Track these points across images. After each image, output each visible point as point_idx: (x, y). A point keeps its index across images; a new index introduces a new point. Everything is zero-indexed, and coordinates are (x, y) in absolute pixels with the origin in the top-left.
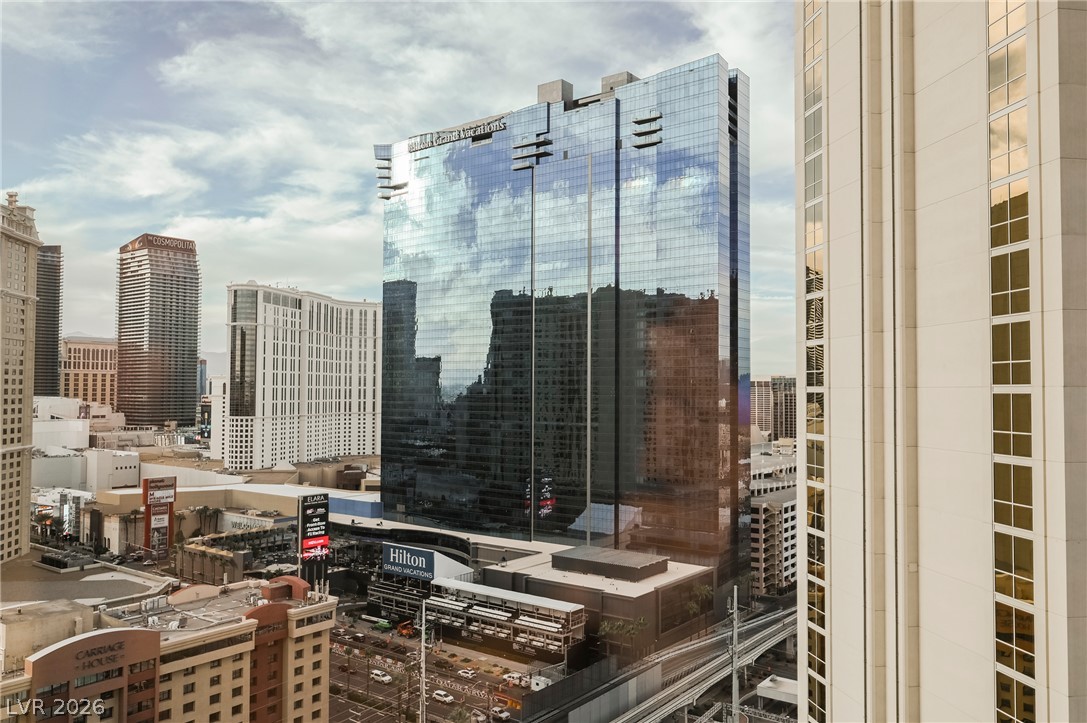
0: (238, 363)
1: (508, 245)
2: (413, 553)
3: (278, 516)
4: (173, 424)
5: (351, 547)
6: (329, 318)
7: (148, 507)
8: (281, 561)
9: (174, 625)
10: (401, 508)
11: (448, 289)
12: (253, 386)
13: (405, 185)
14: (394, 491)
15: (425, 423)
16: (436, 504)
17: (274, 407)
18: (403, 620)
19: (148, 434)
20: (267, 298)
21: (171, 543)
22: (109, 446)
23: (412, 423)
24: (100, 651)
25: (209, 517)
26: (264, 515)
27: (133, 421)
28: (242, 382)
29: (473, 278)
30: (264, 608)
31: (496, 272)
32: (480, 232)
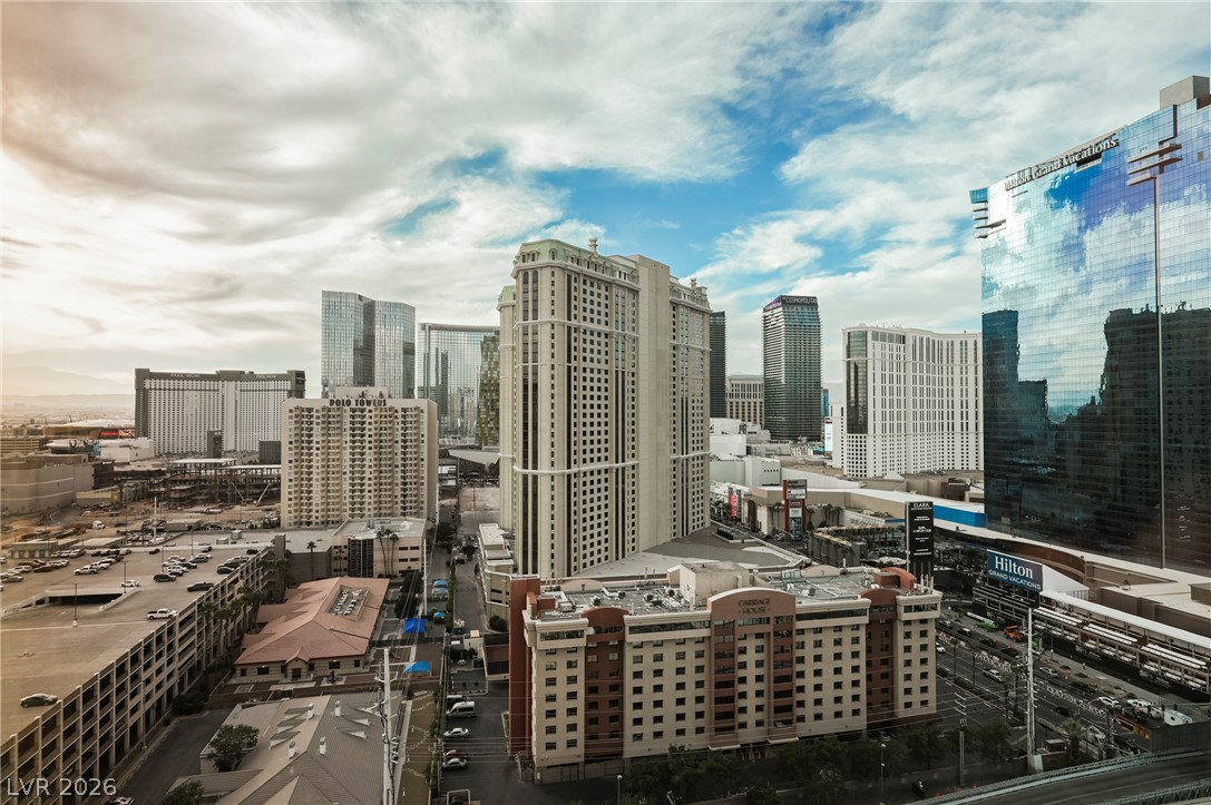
0: (852, 391)
1: (1124, 263)
2: (1019, 563)
3: (889, 518)
4: (804, 439)
5: (956, 551)
6: (931, 350)
7: (787, 501)
8: (892, 555)
9: (806, 592)
10: (1006, 520)
11: (1054, 314)
12: (865, 409)
13: (1004, 221)
14: (998, 504)
15: (1030, 442)
16: (1045, 520)
17: (884, 426)
18: (1009, 624)
19: (786, 447)
20: (875, 336)
21: (804, 531)
22: (760, 455)
23: (1016, 442)
24: (754, 602)
25: (832, 513)
26: (877, 515)
27: (775, 437)
28: (857, 406)
29: (1082, 302)
30: (876, 591)
31: (1110, 292)
32: (1088, 254)
